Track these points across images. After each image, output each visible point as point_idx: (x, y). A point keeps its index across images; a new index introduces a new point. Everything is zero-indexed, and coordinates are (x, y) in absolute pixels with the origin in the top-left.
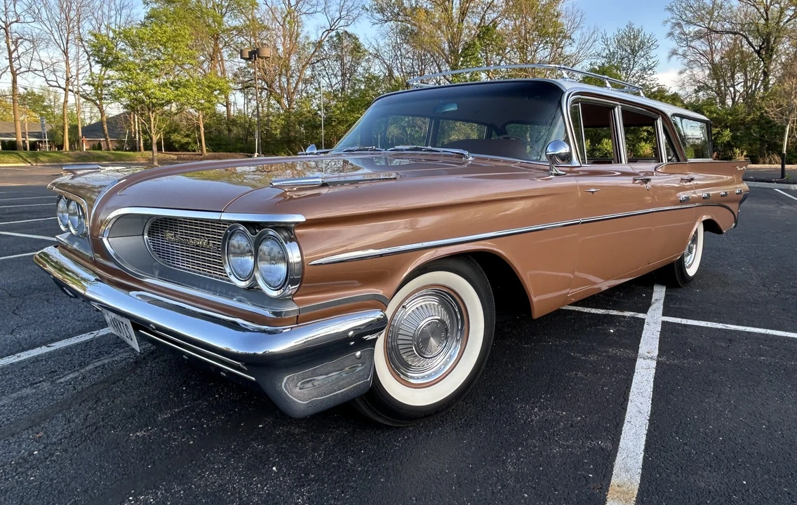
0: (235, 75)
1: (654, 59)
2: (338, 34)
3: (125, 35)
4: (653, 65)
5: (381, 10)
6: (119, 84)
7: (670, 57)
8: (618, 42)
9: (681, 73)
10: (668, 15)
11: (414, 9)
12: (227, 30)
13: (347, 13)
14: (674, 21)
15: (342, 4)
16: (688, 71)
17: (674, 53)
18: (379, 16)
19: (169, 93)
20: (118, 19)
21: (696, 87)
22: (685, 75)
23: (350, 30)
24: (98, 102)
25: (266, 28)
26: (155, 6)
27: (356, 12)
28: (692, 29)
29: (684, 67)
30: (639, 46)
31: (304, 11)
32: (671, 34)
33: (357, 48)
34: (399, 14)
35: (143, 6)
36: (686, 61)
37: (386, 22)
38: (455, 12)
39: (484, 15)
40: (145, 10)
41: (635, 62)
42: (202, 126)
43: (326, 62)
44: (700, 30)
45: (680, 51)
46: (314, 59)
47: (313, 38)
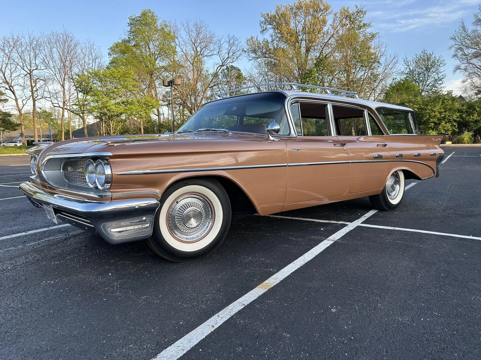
0: (164, 96)
1: (442, 74)
2: (227, 68)
3: (96, 75)
4: (442, 77)
5: (254, 51)
6: (92, 104)
7: (455, 71)
8: (416, 62)
9: (464, 82)
10: (453, 42)
11: (275, 49)
12: (158, 68)
13: (231, 55)
14: (456, 46)
15: (229, 49)
16: (469, 81)
17: (458, 68)
18: (253, 55)
19: (122, 108)
20: (94, 65)
21: (477, 92)
22: (467, 83)
23: (234, 65)
24: (81, 115)
25: (182, 66)
26: (115, 56)
27: (238, 53)
28: (471, 51)
29: (465, 78)
30: (431, 65)
31: (206, 54)
32: (455, 56)
33: (239, 76)
34: (266, 53)
35: (108, 56)
36: (467, 73)
37: (258, 58)
38: (303, 50)
39: (322, 50)
40: (109, 59)
41: (428, 76)
42: (142, 128)
43: (220, 86)
44: (477, 51)
45: (463, 67)
46: (212, 85)
47: (212, 71)
